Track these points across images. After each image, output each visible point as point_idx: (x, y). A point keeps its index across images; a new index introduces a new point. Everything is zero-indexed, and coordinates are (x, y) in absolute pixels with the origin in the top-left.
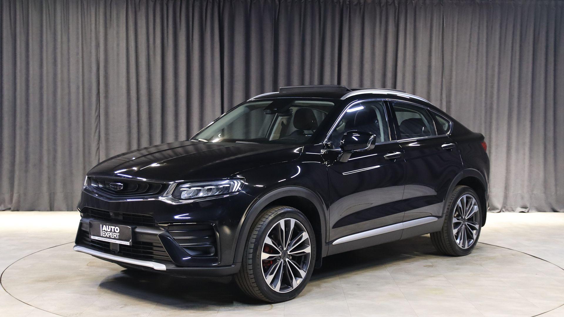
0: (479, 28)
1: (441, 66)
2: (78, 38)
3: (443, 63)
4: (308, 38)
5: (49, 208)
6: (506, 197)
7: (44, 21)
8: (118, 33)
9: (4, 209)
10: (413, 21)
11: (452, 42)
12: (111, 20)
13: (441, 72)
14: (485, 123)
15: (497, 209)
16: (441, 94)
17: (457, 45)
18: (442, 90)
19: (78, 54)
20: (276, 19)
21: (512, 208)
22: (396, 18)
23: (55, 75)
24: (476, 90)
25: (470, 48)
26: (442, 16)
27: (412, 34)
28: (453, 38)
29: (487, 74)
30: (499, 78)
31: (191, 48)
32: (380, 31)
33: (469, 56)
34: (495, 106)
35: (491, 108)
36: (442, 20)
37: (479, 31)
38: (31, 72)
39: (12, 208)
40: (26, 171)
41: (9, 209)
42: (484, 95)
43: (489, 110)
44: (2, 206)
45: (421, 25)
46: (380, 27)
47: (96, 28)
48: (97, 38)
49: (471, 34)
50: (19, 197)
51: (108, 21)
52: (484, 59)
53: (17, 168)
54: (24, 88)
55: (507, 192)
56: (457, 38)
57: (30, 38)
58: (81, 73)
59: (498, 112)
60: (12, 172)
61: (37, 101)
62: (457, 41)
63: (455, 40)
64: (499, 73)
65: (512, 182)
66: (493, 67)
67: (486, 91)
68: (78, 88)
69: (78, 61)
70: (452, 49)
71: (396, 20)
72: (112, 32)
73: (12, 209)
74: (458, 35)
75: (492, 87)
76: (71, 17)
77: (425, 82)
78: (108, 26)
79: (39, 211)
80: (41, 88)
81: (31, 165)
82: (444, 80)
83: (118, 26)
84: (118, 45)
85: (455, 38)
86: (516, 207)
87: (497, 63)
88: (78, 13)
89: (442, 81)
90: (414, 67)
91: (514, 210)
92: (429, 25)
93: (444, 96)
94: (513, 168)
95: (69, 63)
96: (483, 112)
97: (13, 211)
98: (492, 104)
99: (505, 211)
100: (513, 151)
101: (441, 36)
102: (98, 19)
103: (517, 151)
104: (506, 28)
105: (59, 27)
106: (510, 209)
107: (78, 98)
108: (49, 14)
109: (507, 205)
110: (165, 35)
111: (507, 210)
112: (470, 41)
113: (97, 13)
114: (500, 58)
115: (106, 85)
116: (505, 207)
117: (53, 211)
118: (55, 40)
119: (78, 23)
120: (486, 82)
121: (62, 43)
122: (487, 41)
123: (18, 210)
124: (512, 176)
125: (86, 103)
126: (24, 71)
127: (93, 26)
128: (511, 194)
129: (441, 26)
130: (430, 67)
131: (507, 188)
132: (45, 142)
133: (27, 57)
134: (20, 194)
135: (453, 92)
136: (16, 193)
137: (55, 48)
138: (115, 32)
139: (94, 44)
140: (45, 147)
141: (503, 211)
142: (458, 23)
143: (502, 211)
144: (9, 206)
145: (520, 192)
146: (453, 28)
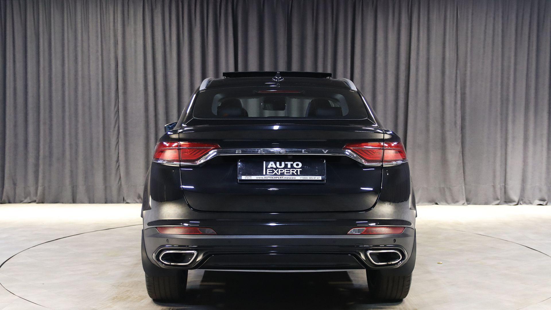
0: (494, 19)
1: (455, 58)
2: (97, 37)
3: (457, 55)
4: (321, 32)
5: (71, 201)
6: (523, 190)
7: (66, 21)
8: (135, 30)
9: (30, 201)
10: (426, 13)
11: (467, 33)
12: (128, 18)
13: (455, 63)
14: (501, 114)
15: (514, 202)
16: (456, 86)
17: (472, 37)
18: (456, 81)
19: (97, 51)
20: (289, 14)
21: (529, 200)
22: (410, 11)
23: (76, 71)
24: (491, 81)
25: (485, 39)
26: (456, 7)
27: (426, 26)
28: (467, 30)
29: (502, 65)
30: (515, 70)
31: (206, 45)
32: (393, 23)
33: (484, 47)
34: (511, 98)
35: (508, 100)
36: (456, 12)
37: (494, 21)
38: (54, 69)
39: (37, 200)
40: (50, 165)
41: (34, 201)
42: (499, 87)
43: (504, 101)
44: (28, 198)
45: (434, 17)
46: (393, 19)
47: (114, 26)
48: (115, 36)
49: (486, 25)
50: (44, 189)
51: (126, 19)
52: (500, 50)
53: (41, 162)
54: (47, 85)
55: (524, 185)
56: (472, 29)
57: (53, 37)
58: (100, 70)
59: (514, 104)
60: (37, 165)
61: (60, 98)
62: (472, 32)
63: (469, 32)
64: (516, 64)
65: (529, 175)
66: (509, 58)
67: (502, 82)
68: (98, 84)
69: (97, 58)
70: (467, 40)
71: (409, 12)
72: (130, 30)
73: (37, 201)
74: (472, 26)
75: (508, 79)
76: (90, 16)
77: (439, 74)
78: (126, 23)
79: (63, 203)
80: (63, 85)
81: (54, 159)
82: (458, 72)
83: (135, 23)
84: (136, 42)
85: (470, 29)
86: (535, 200)
87: (513, 54)
88: (97, 12)
89: (457, 73)
90: (428, 59)
91: (532, 202)
92: (443, 17)
93: (459, 88)
94: (530, 161)
95: (89, 60)
96: (499, 104)
97: (38, 203)
98: (508, 95)
99: (523, 203)
100: (530, 143)
101: (455, 27)
102: (116, 17)
103: (535, 143)
104: (523, 19)
105: (79, 26)
106: (527, 202)
107: (98, 94)
108: (70, 12)
109: (524, 198)
110: (181, 32)
111: (525, 203)
112: (485, 32)
113: (116, 12)
114: (516, 49)
115: (125, 81)
116: (522, 200)
117: (76, 203)
118: (76, 39)
119: (97, 22)
120: (502, 73)
121: (82, 41)
122: (503, 31)
123: (43, 203)
124: (530, 169)
125: (106, 99)
126: (47, 69)
127: (112, 24)
128: (528, 186)
129: (455, 17)
130: (444, 58)
131: (524, 181)
132: (67, 137)
133: (50, 54)
134: (44, 187)
135: (468, 83)
136: (41, 186)
137: (76, 46)
138: (132, 30)
139: (112, 41)
140: (67, 143)
141: (521, 204)
142: (472, 14)
143: (519, 204)
144: (35, 199)
145: (537, 185)
146: (467, 19)
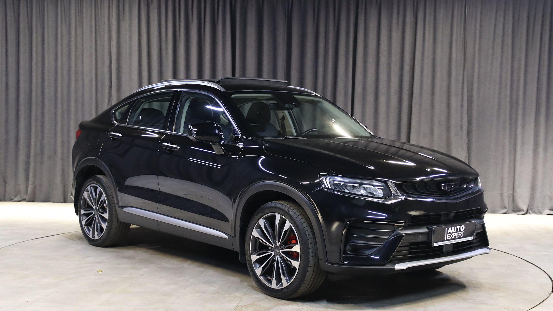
0: (504, 18)
1: (463, 59)
2: (91, 31)
3: (465, 55)
4: (322, 30)
5: (62, 200)
6: (532, 198)
7: (59, 14)
8: (130, 26)
9: (20, 200)
10: (433, 12)
11: (475, 33)
12: (124, 13)
13: (462, 65)
14: (510, 118)
15: (523, 211)
16: (463, 89)
17: (480, 37)
18: (463, 83)
19: (91, 47)
20: (290, 11)
21: (539, 210)
22: (415, 9)
23: (69, 67)
24: (500, 83)
25: (494, 39)
26: (464, 7)
27: (432, 25)
28: (476, 30)
29: (512, 67)
30: (526, 71)
31: (203, 41)
32: (398, 23)
33: (493, 48)
34: (521, 101)
35: (517, 103)
36: (463, 10)
37: (504, 21)
38: (46, 65)
39: (27, 198)
40: (42, 163)
41: (24, 200)
42: (509, 90)
43: (513, 105)
44: (18, 196)
45: (440, 15)
46: (398, 18)
47: (109, 21)
48: (110, 31)
49: (495, 25)
50: (35, 188)
51: (121, 14)
52: (510, 51)
53: (32, 159)
54: (40, 81)
55: (534, 193)
56: (481, 29)
57: (46, 34)
58: (94, 66)
59: (524, 108)
60: (28, 163)
61: (52, 94)
62: (480, 32)
63: (478, 32)
64: (526, 66)
65: (539, 182)
66: (520, 59)
67: (512, 85)
68: (91, 81)
69: (91, 54)
70: (475, 41)
71: (415, 11)
72: (125, 25)
73: (27, 200)
74: (481, 26)
75: (518, 81)
76: (85, 10)
77: (445, 75)
78: (121, 18)
79: (53, 202)
80: (56, 81)
81: (46, 157)
82: (465, 73)
83: (131, 19)
84: (130, 38)
85: (478, 28)
86: (545, 209)
87: (523, 55)
88: (91, 6)
89: (464, 74)
90: (434, 59)
91: (541, 211)
92: (450, 16)
93: (466, 90)
94: (540, 167)
95: (83, 55)
96: (508, 107)
97: (28, 202)
98: (518, 99)
99: (532, 213)
100: (541, 150)
101: (462, 27)
102: (111, 12)
103: (546, 149)
104: (535, 18)
105: (73, 20)
106: (537, 211)
107: (91, 91)
108: (64, 4)
109: (534, 207)
110: (178, 31)
111: (534, 212)
112: (495, 33)
113: (111, 6)
114: (527, 50)
115: (119, 78)
116: (531, 209)
117: (67, 202)
118: (69, 33)
119: (91, 16)
120: (512, 75)
121: (76, 35)
122: (513, 32)
123: (33, 201)
124: (540, 176)
125: (99, 95)
126: (40, 64)
127: (106, 19)
128: (538, 195)
129: (463, 17)
130: (450, 59)
131: (533, 188)
132: (59, 134)
133: (43, 49)
134: (35, 185)
135: (475, 86)
136: (31, 184)
137: (69, 41)
138: (127, 25)
139: (106, 37)
140: (59, 140)
141: (530, 213)
142: (481, 14)
143: (528, 213)
144: (25, 197)
145: (548, 193)
146: (476, 18)
